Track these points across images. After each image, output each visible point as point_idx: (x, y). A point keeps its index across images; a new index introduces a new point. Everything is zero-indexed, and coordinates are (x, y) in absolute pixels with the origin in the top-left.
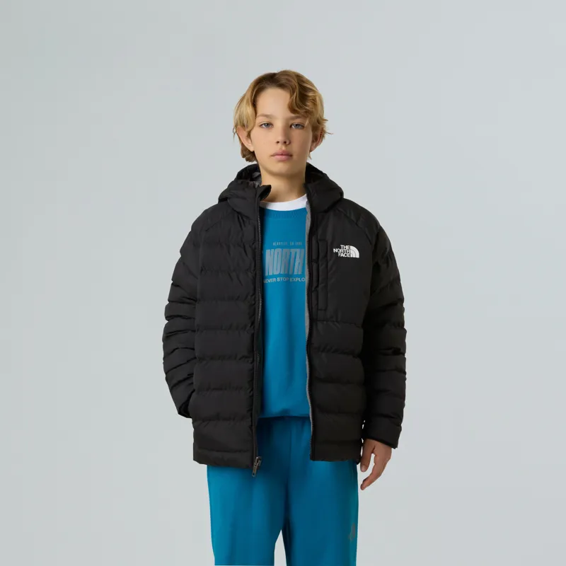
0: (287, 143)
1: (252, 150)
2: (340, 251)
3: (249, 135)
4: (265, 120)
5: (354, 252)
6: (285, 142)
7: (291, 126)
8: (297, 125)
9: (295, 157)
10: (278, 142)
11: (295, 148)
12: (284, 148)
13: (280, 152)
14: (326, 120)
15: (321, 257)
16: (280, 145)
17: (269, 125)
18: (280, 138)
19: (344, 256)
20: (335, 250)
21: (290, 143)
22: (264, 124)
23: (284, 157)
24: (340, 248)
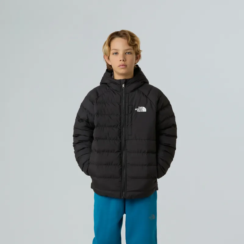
0: (125, 61)
1: (110, 65)
2: (138, 109)
3: (109, 58)
4: (115, 51)
5: (144, 109)
6: (124, 60)
7: (126, 53)
8: (128, 53)
9: (128, 66)
10: (121, 60)
11: (128, 62)
12: (123, 63)
13: (122, 64)
14: (141, 51)
15: (129, 113)
16: (121, 61)
17: (116, 53)
18: (122, 59)
19: (139, 111)
20: (136, 109)
21: (126, 61)
22: (115, 53)
23: (123, 67)
24: (138, 108)
